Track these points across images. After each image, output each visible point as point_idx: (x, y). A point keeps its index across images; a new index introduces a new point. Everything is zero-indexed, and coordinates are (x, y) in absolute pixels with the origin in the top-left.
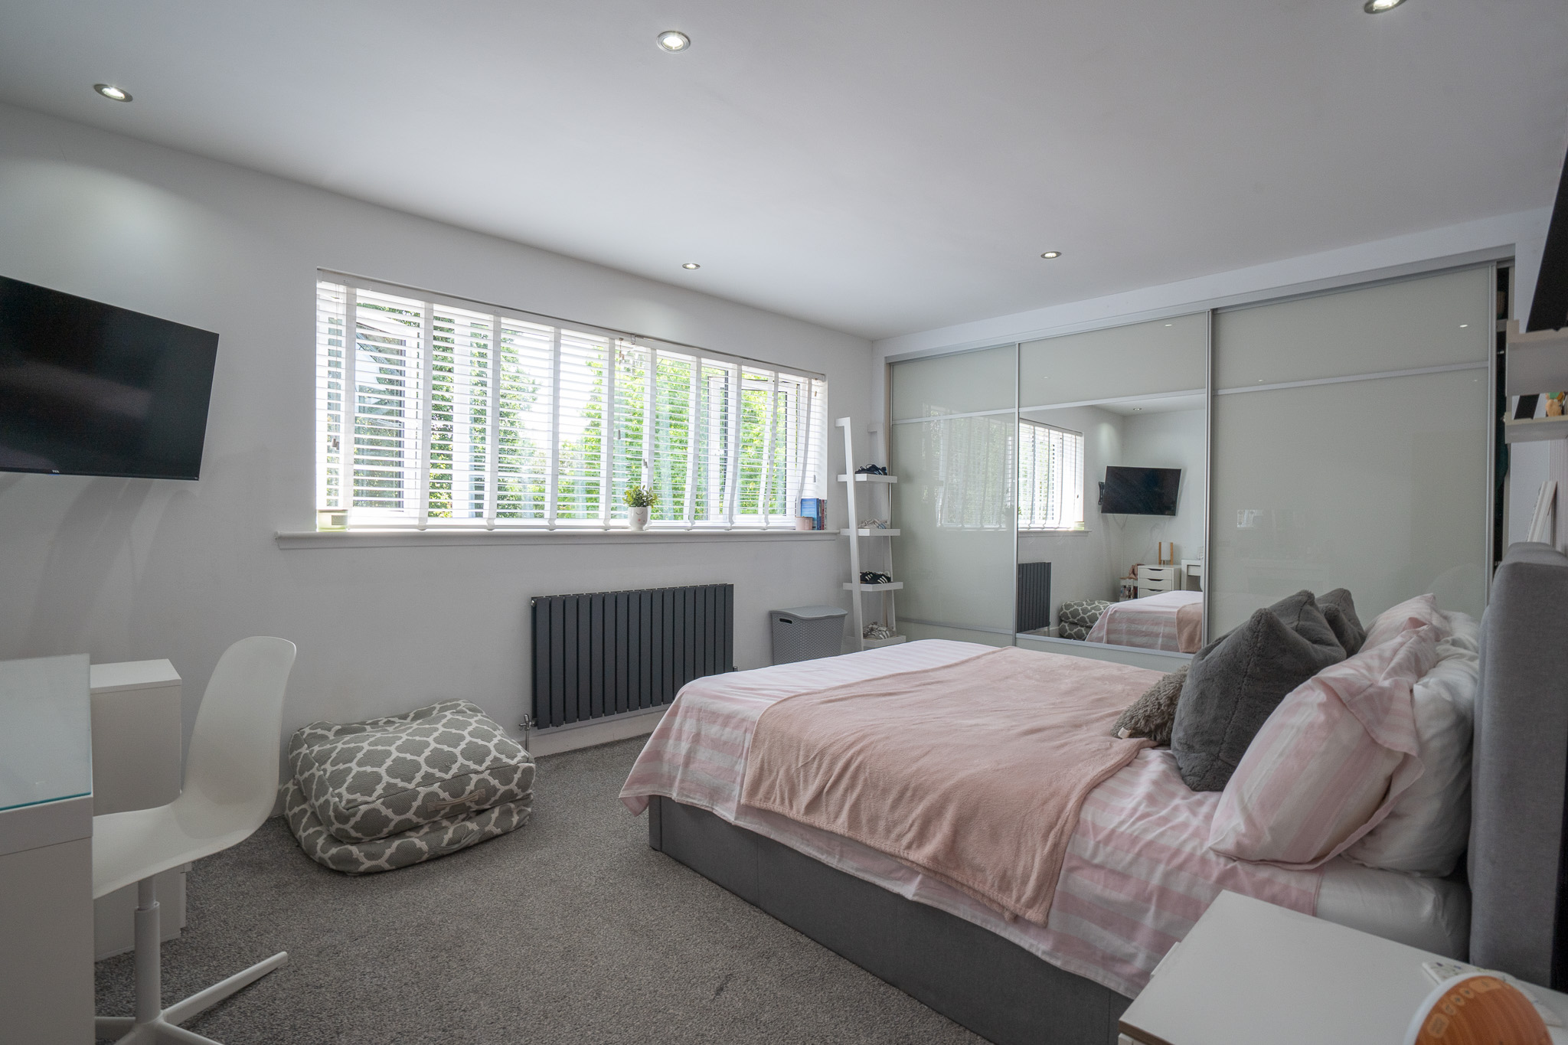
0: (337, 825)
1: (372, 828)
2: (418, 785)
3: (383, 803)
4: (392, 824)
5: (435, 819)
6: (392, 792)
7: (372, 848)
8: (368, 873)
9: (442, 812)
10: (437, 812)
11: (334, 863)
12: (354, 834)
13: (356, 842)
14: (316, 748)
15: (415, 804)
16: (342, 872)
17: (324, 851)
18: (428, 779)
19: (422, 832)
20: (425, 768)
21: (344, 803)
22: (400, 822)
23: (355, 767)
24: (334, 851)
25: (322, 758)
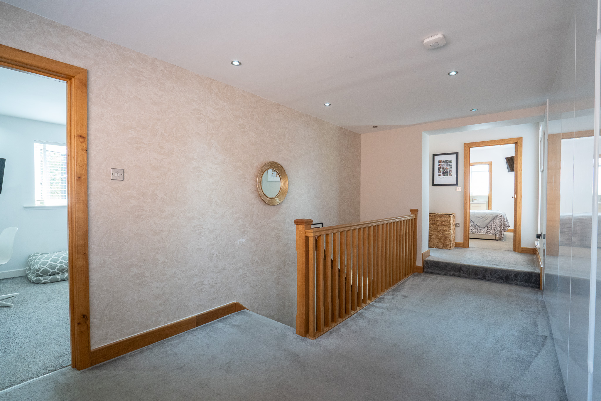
0: (36, 273)
1: (45, 273)
2: (58, 264)
3: (48, 267)
4: (50, 273)
5: (63, 272)
6: (50, 265)
7: (45, 278)
8: (44, 283)
9: (65, 270)
10: (63, 270)
11: (36, 281)
12: (40, 274)
13: (42, 276)
14: (34, 257)
15: (57, 268)
16: (38, 283)
17: (33, 279)
18: (61, 263)
19: (59, 275)
20: (60, 260)
21: (38, 267)
22: (53, 272)
23: (42, 260)
24: (36, 278)
25: (34, 260)
